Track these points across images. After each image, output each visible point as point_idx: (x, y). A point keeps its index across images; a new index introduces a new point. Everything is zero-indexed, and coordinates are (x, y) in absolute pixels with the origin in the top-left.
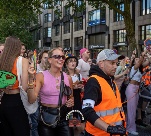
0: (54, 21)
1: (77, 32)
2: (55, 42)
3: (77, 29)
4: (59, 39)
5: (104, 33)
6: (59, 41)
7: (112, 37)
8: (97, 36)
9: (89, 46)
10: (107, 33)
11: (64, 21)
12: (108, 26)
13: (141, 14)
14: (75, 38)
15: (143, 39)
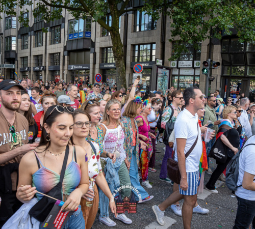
0: (21, 28)
1: (53, 46)
2: (21, 58)
3: (53, 42)
4: (28, 54)
5: (89, 50)
6: (27, 57)
7: (98, 56)
8: (80, 54)
9: (69, 66)
10: (92, 50)
11: (35, 30)
12: (94, 41)
13: (134, 30)
14: (50, 54)
15: (136, 61)
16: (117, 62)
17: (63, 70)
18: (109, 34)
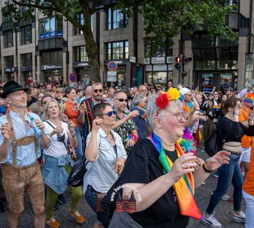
1: (24, 46)
3: (24, 42)
5: (61, 49)
7: (71, 55)
8: (52, 54)
9: (42, 66)
10: (65, 49)
11: (4, 30)
12: (66, 40)
13: (107, 29)
14: (21, 55)
15: (110, 59)
16: (91, 61)
17: (36, 71)
18: (82, 33)
